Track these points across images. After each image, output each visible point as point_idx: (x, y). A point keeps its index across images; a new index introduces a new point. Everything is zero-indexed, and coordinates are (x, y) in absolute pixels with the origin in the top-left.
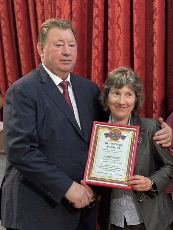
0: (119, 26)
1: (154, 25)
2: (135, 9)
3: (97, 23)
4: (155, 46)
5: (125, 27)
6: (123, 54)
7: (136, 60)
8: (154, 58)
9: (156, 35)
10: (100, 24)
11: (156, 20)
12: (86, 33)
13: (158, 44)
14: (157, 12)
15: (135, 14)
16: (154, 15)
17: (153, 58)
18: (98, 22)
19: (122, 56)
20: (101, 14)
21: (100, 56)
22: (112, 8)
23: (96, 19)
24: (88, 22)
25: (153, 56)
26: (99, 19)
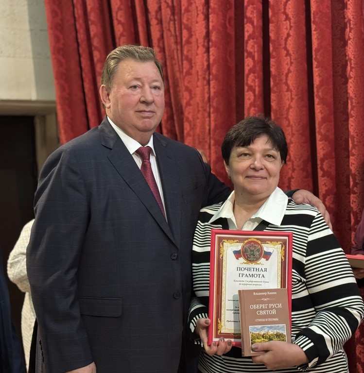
0: (288, 51)
1: (347, 48)
2: (314, 24)
3: (252, 48)
4: (351, 82)
5: (297, 52)
6: (296, 98)
7: (318, 106)
8: (349, 101)
9: (351, 64)
10: (256, 50)
11: (350, 39)
12: (233, 65)
13: (354, 79)
14: (352, 26)
15: (314, 30)
16: (346, 31)
17: (348, 103)
18: (252, 46)
19: (294, 101)
20: (257, 34)
21: (258, 103)
22: (275, 23)
23: (249, 42)
24: (236, 48)
25: (348, 98)
26: (255, 43)
